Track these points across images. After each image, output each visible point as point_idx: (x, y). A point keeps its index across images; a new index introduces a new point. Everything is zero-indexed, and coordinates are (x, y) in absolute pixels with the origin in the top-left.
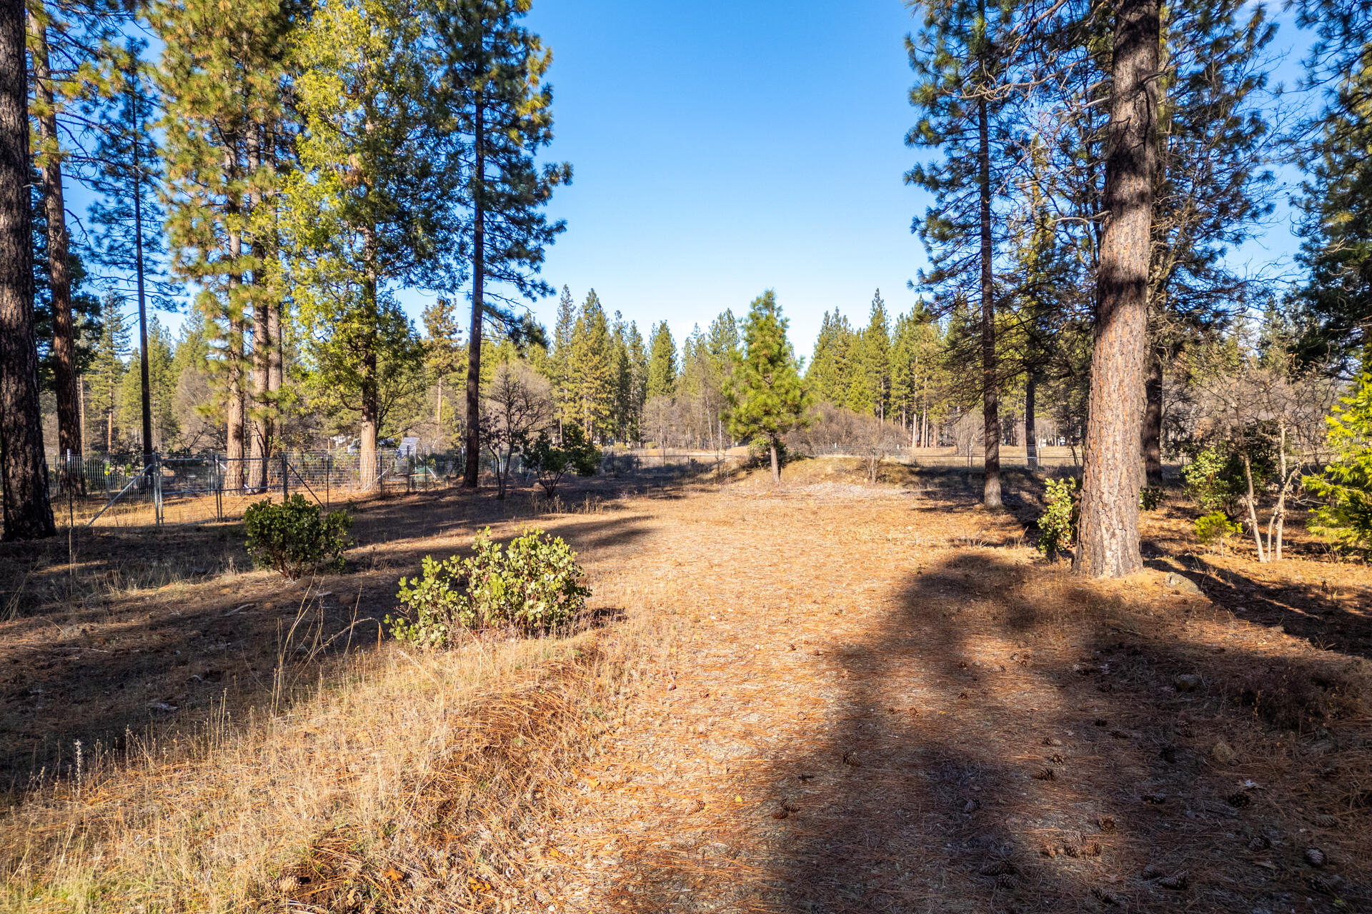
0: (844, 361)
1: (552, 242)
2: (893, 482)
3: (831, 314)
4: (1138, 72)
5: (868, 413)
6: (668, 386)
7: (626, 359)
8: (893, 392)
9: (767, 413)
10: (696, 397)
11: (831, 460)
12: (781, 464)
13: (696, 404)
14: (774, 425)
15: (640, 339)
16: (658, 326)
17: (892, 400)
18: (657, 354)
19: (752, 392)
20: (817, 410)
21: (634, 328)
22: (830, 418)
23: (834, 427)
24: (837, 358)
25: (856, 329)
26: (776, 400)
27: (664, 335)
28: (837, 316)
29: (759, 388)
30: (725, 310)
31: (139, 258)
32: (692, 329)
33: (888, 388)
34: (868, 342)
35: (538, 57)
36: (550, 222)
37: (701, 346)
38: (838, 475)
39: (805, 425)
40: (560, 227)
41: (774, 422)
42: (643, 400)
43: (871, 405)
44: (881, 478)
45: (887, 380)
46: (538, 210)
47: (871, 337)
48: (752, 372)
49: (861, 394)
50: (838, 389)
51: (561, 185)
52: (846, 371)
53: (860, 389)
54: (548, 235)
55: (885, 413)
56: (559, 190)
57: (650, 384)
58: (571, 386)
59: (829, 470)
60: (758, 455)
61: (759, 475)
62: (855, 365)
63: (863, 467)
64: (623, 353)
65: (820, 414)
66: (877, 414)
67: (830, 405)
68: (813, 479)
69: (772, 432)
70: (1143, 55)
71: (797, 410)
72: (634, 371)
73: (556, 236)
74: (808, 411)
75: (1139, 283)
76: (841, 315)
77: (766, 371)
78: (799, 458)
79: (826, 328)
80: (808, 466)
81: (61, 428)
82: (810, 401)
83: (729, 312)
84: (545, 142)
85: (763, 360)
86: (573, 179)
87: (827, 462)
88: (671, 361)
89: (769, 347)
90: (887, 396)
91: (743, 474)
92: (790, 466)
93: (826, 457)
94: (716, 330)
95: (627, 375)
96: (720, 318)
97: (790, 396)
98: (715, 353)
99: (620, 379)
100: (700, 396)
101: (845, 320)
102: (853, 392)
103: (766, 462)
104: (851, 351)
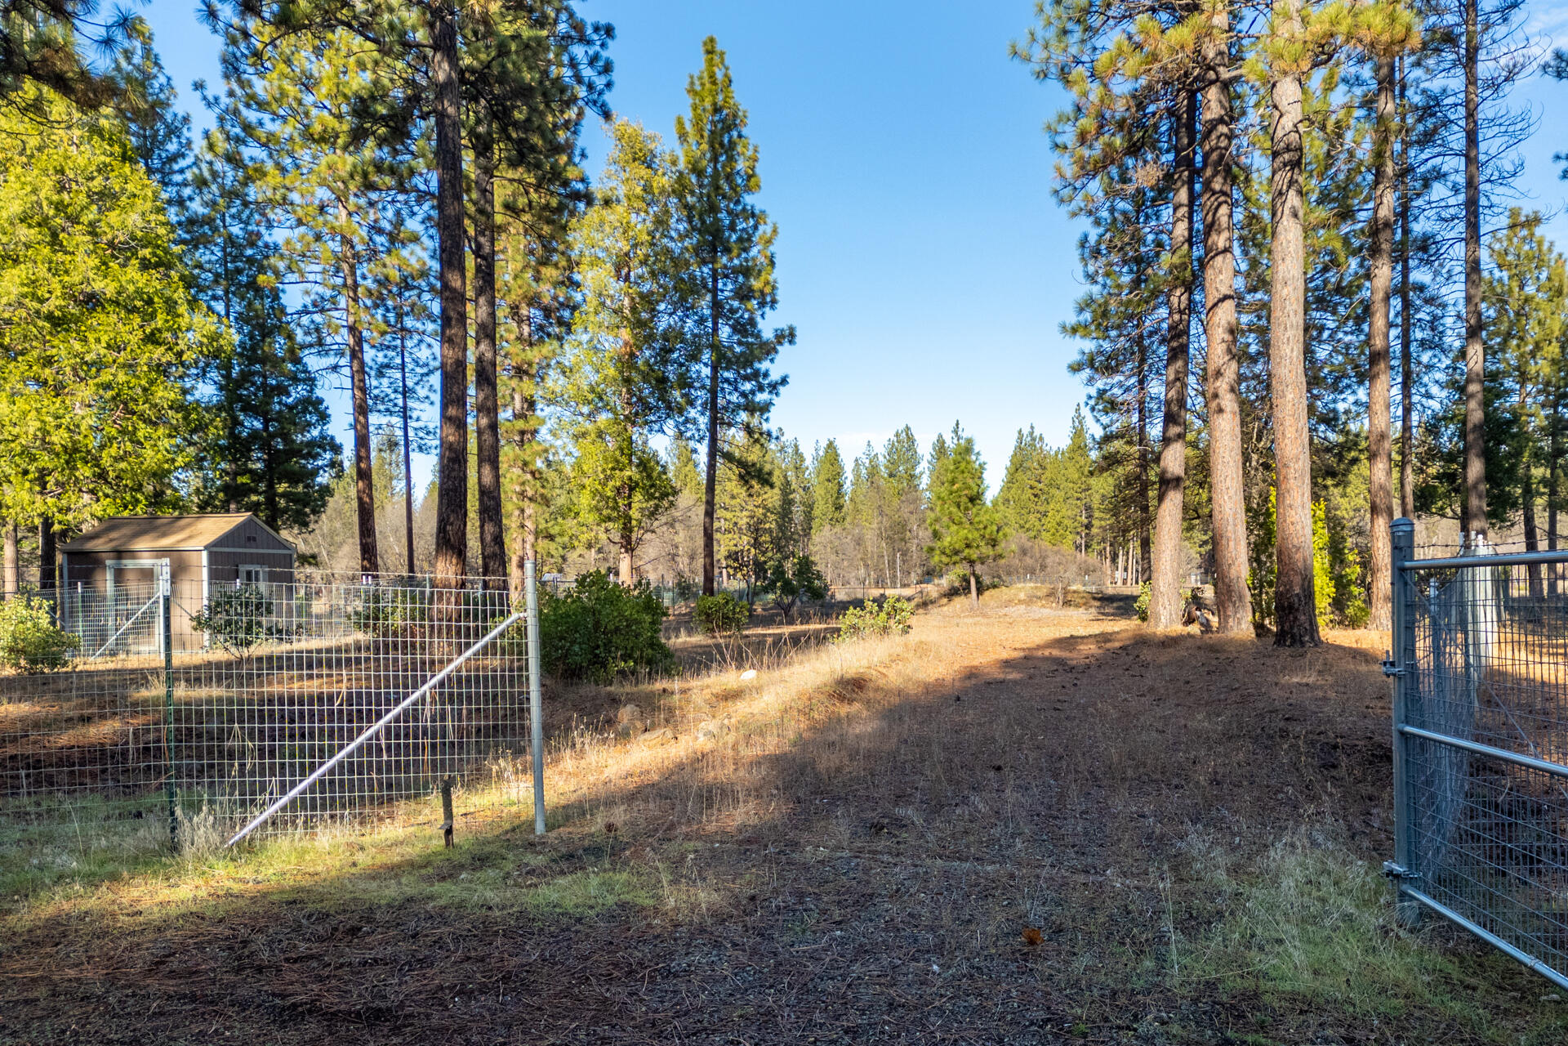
0: (1040, 486)
1: (777, 394)
2: (1078, 606)
3: (1026, 431)
4: (1177, 372)
5: (1067, 547)
6: (837, 515)
7: (788, 483)
8: (1096, 523)
9: (968, 546)
10: (870, 528)
11: (1022, 588)
12: (980, 591)
13: (870, 536)
14: (974, 557)
15: (803, 460)
16: (824, 444)
17: (1094, 531)
18: (822, 477)
19: (954, 528)
20: (1012, 542)
21: (796, 446)
22: (1024, 552)
23: (1029, 561)
24: (1032, 482)
25: (1055, 449)
26: (976, 535)
27: (831, 453)
28: (1032, 433)
29: (961, 523)
30: (902, 427)
31: (405, 407)
32: (864, 448)
33: (1090, 517)
34: (1068, 465)
35: (765, 229)
36: (775, 376)
37: (873, 471)
38: (1030, 600)
39: (1001, 556)
40: (784, 381)
41: (974, 554)
42: (807, 531)
43: (1070, 537)
44: (1067, 603)
45: (1088, 508)
46: (764, 366)
47: (1071, 459)
48: (954, 509)
49: (1059, 524)
50: (1032, 517)
51: (787, 344)
52: (1043, 498)
53: (1058, 518)
54: (774, 387)
55: (1087, 546)
56: (784, 349)
57: (816, 512)
58: (729, 515)
59: (1022, 596)
60: (957, 584)
61: (959, 602)
62: (1053, 491)
63: (1051, 594)
64: (785, 477)
65: (1013, 547)
66: (1078, 547)
67: (1024, 536)
68: (1008, 603)
69: (972, 562)
70: (1180, 363)
71: (994, 543)
72: (797, 497)
73: (781, 389)
74: (1003, 545)
75: (1178, 480)
76: (1037, 433)
77: (967, 509)
78: (995, 587)
79: (1019, 448)
80: (1003, 593)
81: (363, 559)
82: (1005, 535)
83: (908, 428)
84: (772, 308)
85: (964, 500)
86: (797, 340)
87: (1020, 590)
88: (841, 486)
89: (969, 488)
90: (1088, 526)
91: (945, 600)
92: (987, 593)
93: (1020, 585)
94: (892, 450)
95: (791, 502)
96: (897, 435)
97: (988, 531)
98: (891, 475)
99: (782, 506)
100: (875, 526)
101: (1041, 438)
102: (1050, 522)
103: (966, 590)
104: (1048, 474)
